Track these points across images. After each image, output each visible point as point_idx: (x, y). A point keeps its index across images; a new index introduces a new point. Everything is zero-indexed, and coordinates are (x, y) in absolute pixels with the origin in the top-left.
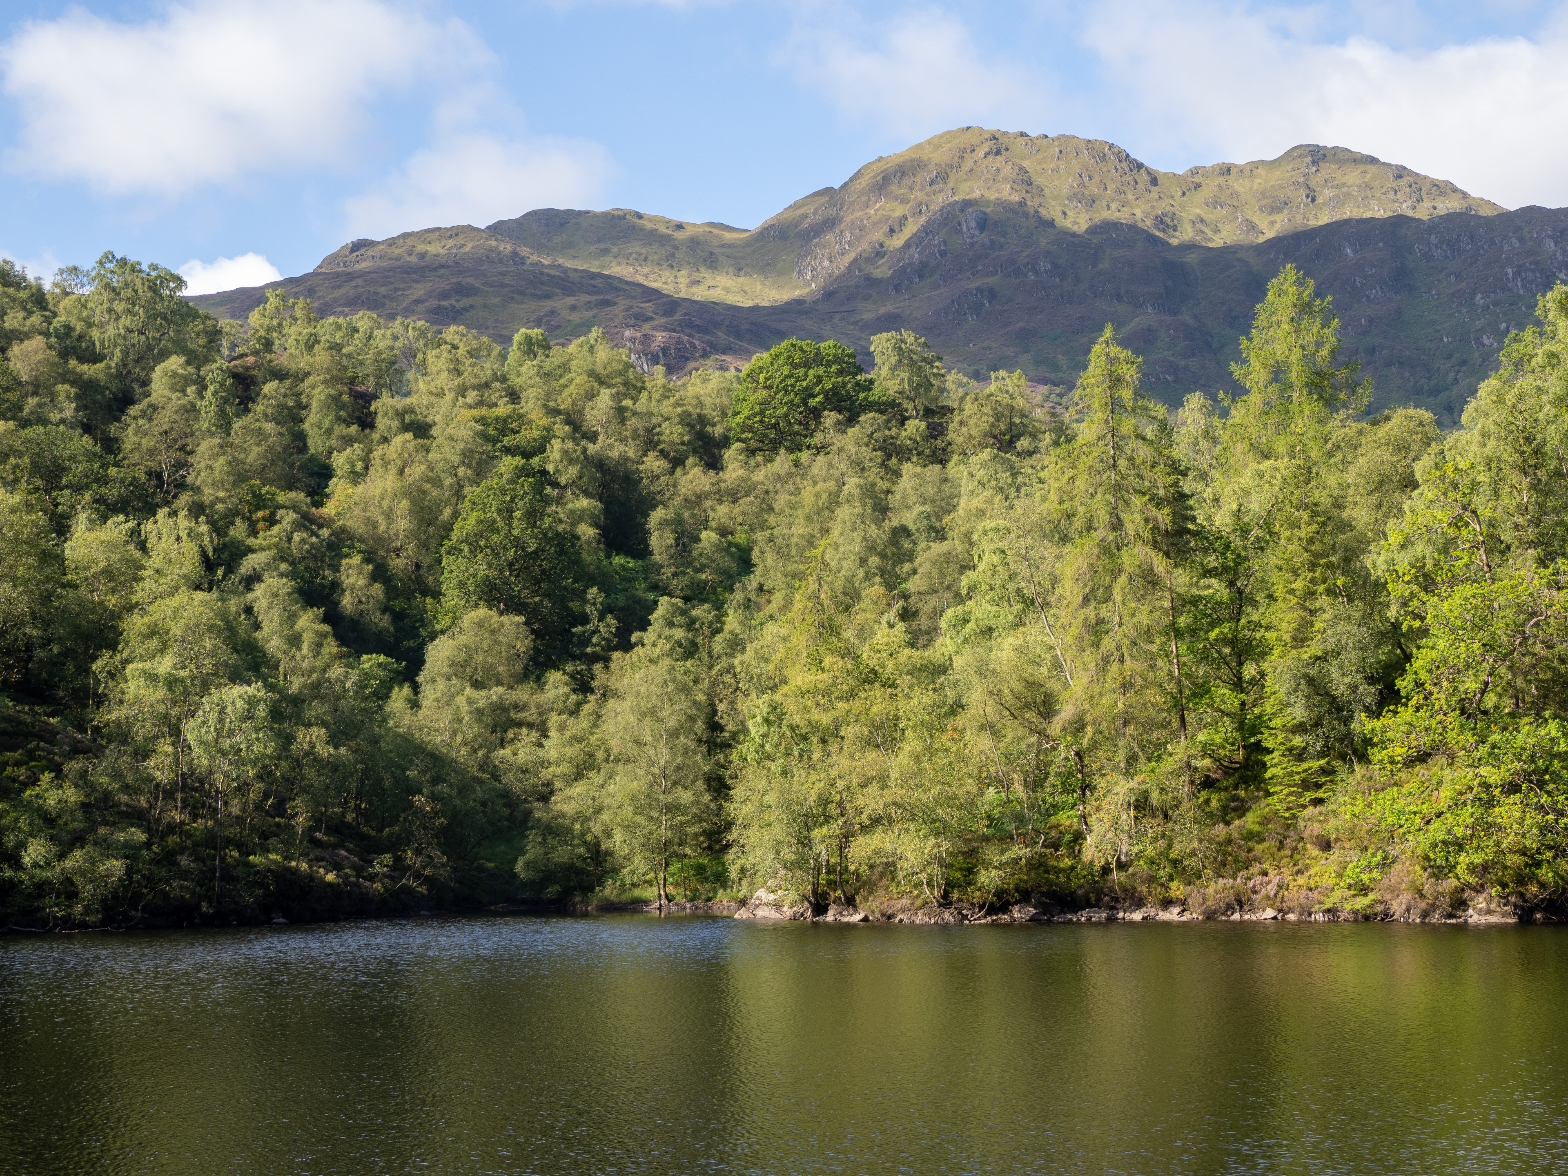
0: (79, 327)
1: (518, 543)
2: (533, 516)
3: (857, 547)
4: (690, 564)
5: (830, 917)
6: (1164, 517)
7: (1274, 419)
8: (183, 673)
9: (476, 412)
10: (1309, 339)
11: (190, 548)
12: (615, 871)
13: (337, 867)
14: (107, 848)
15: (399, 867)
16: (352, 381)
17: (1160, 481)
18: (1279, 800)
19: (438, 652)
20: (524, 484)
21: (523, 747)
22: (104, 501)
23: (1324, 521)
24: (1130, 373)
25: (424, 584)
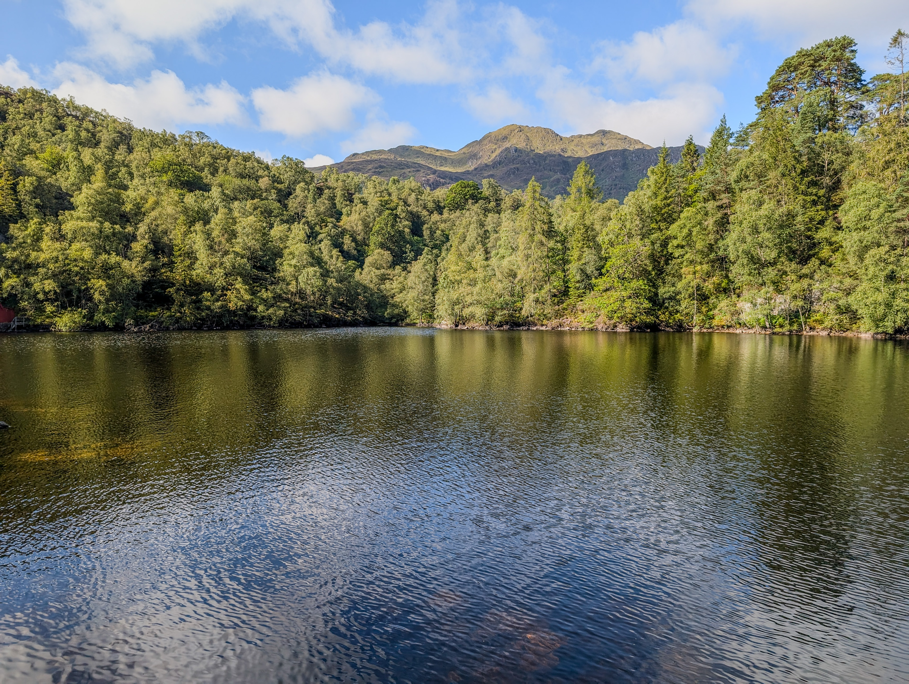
0: (277, 175)
1: (389, 233)
2: (393, 226)
3: (475, 235)
4: (434, 239)
5: (459, 328)
6: (546, 227)
7: (577, 202)
8: (298, 264)
9: (379, 199)
10: (587, 181)
11: (302, 232)
12: (409, 316)
13: (339, 313)
14: (279, 308)
15: (355, 313)
16: (348, 190)
17: (545, 218)
18: (572, 300)
19: (368, 260)
20: (391, 217)
21: (388, 285)
22: (282, 220)
23: (587, 228)
24: (538, 189)
25: (365, 243)
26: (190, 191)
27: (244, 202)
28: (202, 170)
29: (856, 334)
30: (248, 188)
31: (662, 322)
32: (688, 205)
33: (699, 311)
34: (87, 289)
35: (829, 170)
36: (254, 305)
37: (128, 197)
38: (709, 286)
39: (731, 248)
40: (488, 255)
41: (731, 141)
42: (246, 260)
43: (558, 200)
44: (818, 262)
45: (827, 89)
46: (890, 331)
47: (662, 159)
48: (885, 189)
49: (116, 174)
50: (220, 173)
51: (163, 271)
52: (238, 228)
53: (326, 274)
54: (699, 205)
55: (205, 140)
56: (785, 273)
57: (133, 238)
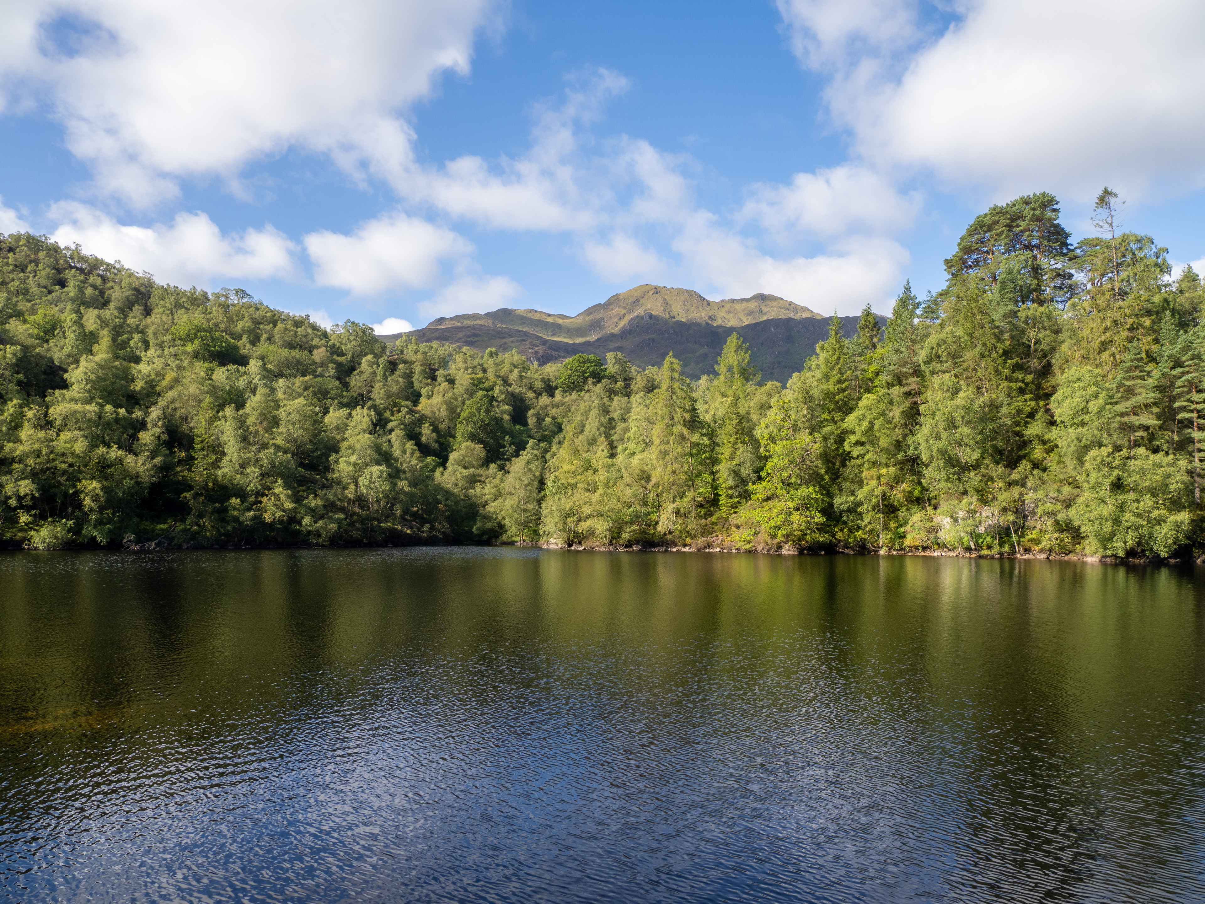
0: (338, 345)
1: (482, 421)
2: (487, 411)
3: (597, 424)
4: (541, 429)
5: (573, 548)
6: (688, 416)
7: (728, 385)
8: (359, 462)
9: (471, 376)
10: (740, 358)
11: (367, 419)
12: (506, 531)
13: (411, 528)
14: (331, 520)
15: (432, 528)
16: (430, 365)
17: (687, 404)
18: (723, 512)
19: (453, 456)
20: (486, 400)
21: (478, 489)
22: (340, 403)
23: (742, 418)
24: (678, 367)
25: (450, 434)
26: (223, 364)
27: (292, 380)
28: (239, 337)
29: (1081, 557)
30: (298, 361)
31: (840, 541)
32: (868, 391)
33: (886, 527)
34: (77, 493)
35: (1036, 350)
36: (298, 516)
37: (140, 372)
38: (898, 495)
39: (923, 447)
40: (614, 451)
41: (918, 312)
42: (289, 456)
43: (704, 381)
44: (1029, 466)
45: (1029, 254)
46: (1121, 554)
47: (833, 333)
48: (1104, 376)
49: (126, 343)
50: (262, 342)
51: (179, 469)
52: (282, 413)
53: (395, 474)
54: (882, 392)
55: (245, 300)
56: (991, 479)
57: (142, 425)
